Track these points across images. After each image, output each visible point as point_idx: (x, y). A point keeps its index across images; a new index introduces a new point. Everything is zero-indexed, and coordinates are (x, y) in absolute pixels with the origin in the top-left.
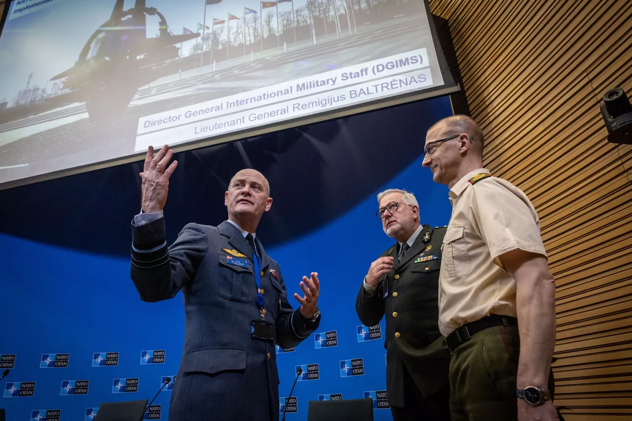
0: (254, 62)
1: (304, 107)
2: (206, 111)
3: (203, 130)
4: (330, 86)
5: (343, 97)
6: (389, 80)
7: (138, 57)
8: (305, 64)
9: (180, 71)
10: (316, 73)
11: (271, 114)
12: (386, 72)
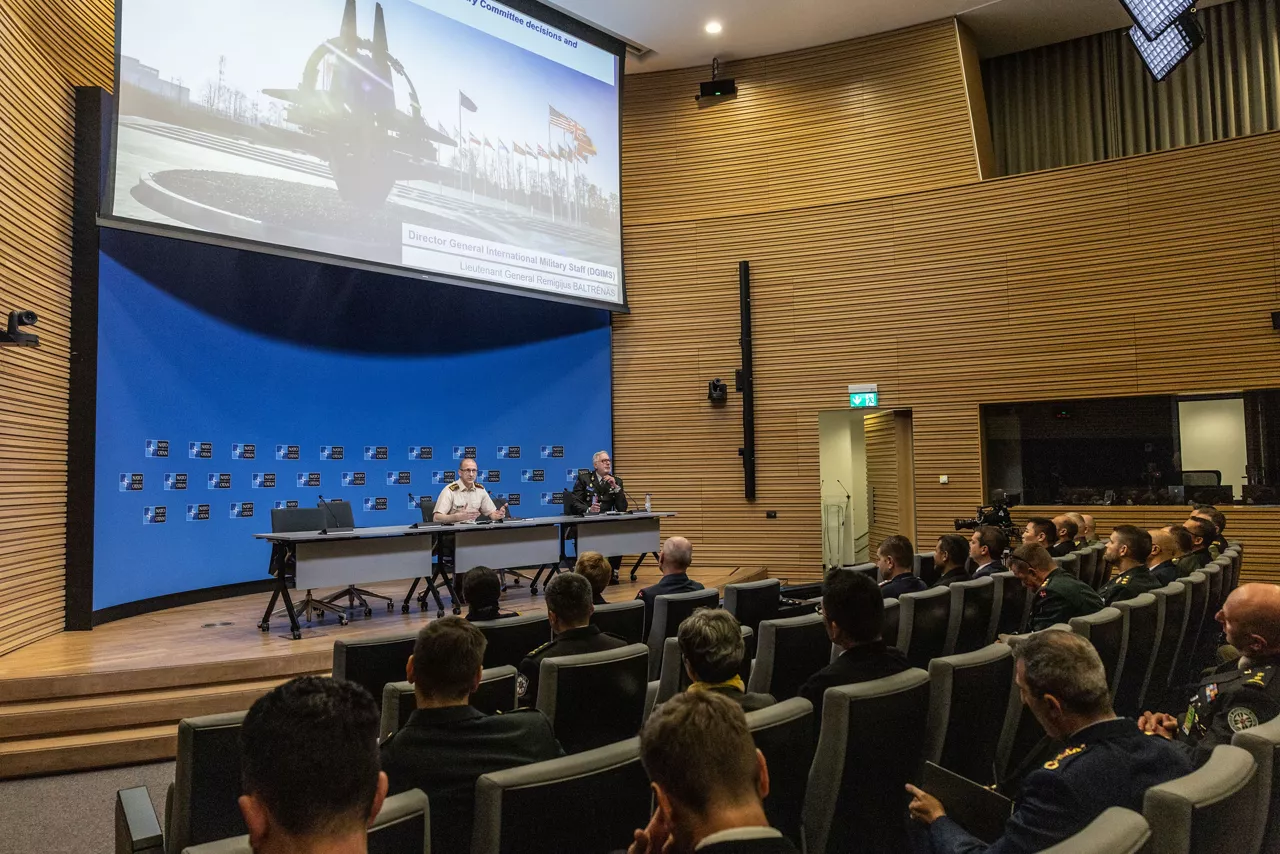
0: (508, 213)
1: (544, 281)
2: (469, 248)
3: (468, 268)
4: (559, 270)
5: (568, 286)
6: (596, 284)
7: (390, 132)
8: (547, 239)
9: (440, 182)
10: (556, 254)
11: (522, 277)
12: (595, 277)
